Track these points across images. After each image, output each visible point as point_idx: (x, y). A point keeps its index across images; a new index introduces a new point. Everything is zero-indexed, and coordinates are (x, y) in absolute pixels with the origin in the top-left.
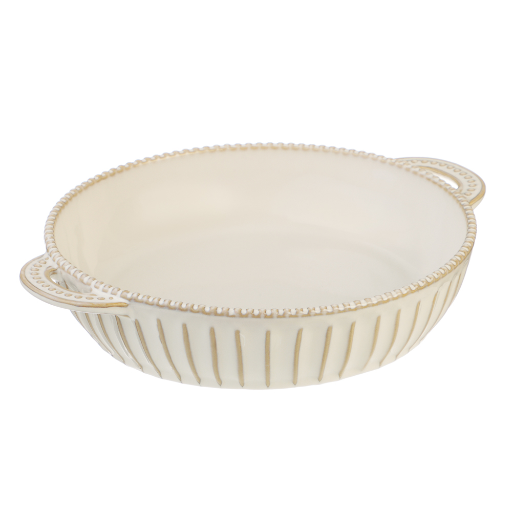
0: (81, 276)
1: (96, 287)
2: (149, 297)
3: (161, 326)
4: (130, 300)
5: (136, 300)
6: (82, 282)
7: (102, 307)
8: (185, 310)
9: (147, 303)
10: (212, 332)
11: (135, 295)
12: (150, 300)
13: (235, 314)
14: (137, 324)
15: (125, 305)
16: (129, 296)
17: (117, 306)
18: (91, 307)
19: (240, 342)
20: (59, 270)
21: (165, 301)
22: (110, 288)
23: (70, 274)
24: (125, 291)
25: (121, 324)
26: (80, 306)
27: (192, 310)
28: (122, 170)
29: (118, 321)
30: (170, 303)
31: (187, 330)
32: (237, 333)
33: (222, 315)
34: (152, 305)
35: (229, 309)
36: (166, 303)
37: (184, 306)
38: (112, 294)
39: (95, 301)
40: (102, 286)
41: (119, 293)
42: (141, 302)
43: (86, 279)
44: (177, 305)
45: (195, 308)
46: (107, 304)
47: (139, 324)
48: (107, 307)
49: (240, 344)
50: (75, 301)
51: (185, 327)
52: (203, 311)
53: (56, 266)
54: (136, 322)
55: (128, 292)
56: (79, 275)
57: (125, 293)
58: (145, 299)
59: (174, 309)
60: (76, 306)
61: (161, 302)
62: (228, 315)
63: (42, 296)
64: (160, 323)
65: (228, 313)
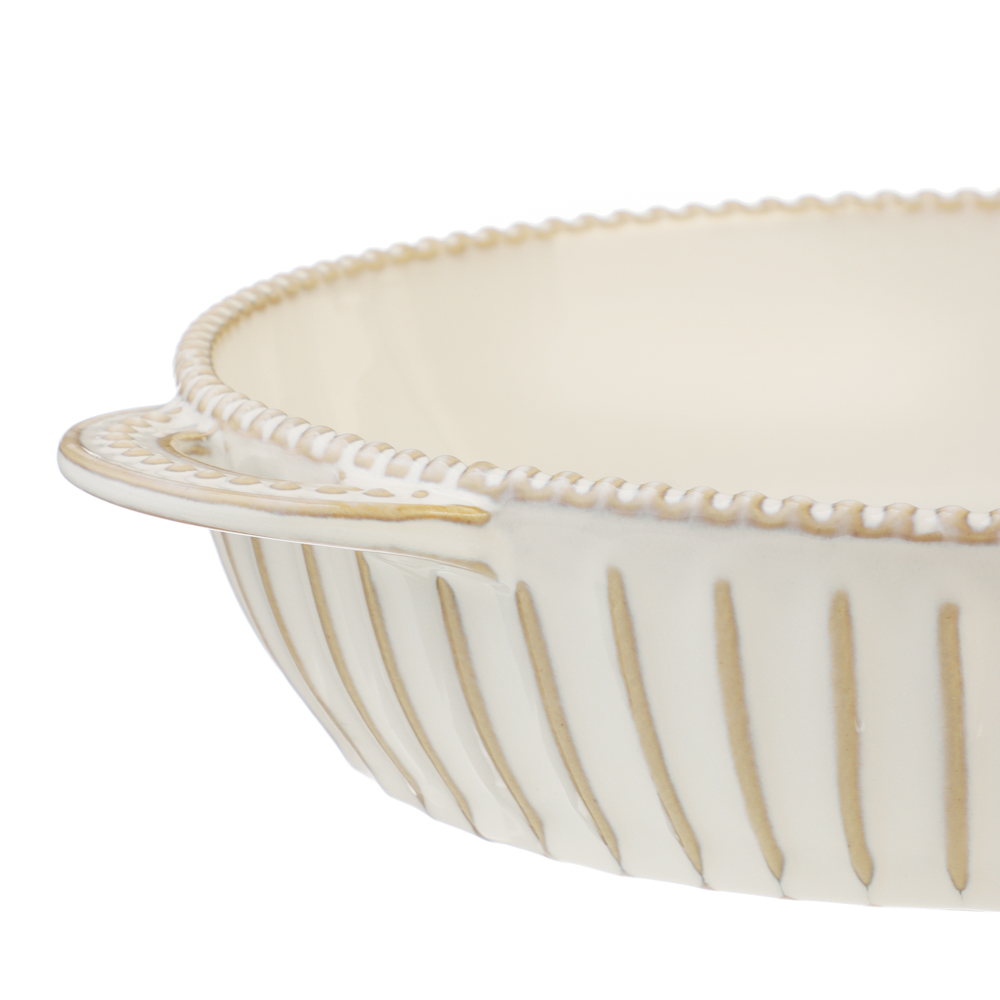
0: (303, 435)
1: (359, 463)
2: (575, 479)
3: (625, 604)
4: (495, 495)
5: (521, 496)
6: (305, 453)
7: (380, 519)
8: (729, 521)
9: (565, 502)
10: (841, 613)
11: (519, 475)
12: (582, 488)
13: (941, 529)
14: (525, 606)
15: (475, 515)
16: (494, 479)
17: (445, 519)
18: (335, 516)
19: (958, 660)
20: (218, 439)
21: (641, 488)
22: (414, 459)
23: (259, 437)
24: (476, 465)
25: (459, 619)
26: (289, 513)
27: (757, 521)
28: (492, 241)
29: (448, 603)
30: (663, 494)
31: (732, 611)
32: (949, 617)
33: (884, 533)
34: (589, 506)
35: (914, 511)
36: (649, 494)
37: (722, 503)
38: (424, 479)
39: (353, 499)
40: (383, 459)
41: (454, 473)
42: (546, 498)
43: (319, 444)
44: (695, 499)
45: (772, 508)
46: (400, 508)
47: (531, 602)
48: (400, 520)
49: (960, 673)
50: (270, 497)
51: (724, 596)
52: (803, 523)
53: (206, 425)
54: (522, 596)
55: (490, 467)
56: (293, 434)
57: (477, 473)
58: (561, 485)
59: (682, 517)
60: (271, 510)
61: (627, 495)
62: (910, 536)
63: (138, 486)
64: (622, 587)
65: (911, 525)
